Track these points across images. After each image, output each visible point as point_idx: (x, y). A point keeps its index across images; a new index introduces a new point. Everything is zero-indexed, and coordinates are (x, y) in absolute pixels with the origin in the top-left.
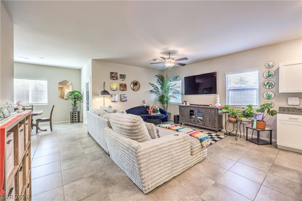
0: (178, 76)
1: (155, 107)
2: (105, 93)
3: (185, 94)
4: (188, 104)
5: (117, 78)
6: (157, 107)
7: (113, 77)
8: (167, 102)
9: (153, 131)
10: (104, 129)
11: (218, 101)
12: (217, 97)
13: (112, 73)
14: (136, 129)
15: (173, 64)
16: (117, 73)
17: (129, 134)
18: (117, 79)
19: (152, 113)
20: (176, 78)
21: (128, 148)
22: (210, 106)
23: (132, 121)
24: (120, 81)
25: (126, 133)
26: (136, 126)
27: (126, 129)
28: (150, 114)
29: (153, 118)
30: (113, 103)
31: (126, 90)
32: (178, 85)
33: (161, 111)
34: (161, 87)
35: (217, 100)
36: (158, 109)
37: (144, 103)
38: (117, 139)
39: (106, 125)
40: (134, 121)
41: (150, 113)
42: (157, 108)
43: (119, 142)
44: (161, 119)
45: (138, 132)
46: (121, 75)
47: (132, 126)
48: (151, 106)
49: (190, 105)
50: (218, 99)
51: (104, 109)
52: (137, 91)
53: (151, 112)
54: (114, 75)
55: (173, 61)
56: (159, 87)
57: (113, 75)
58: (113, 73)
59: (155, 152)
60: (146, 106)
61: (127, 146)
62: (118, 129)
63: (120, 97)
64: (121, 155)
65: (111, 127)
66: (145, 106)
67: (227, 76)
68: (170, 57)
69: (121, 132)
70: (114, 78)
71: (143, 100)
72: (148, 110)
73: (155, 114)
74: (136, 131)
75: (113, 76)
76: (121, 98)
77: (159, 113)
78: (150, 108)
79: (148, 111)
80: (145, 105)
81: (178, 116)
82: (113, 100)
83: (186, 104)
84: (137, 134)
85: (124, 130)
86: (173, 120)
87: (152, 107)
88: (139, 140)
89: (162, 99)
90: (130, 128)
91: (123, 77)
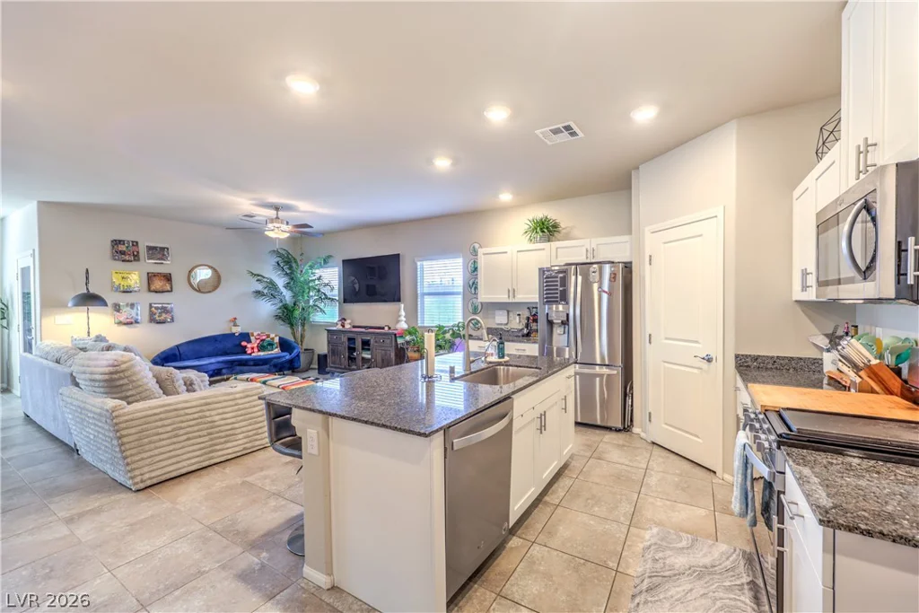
0: (331, 256)
1: (268, 336)
2: (90, 299)
3: (345, 301)
4: (348, 326)
5: (136, 257)
6: (272, 335)
7: (123, 253)
8: (304, 321)
9: (173, 382)
10: (60, 391)
11: (403, 318)
12: (400, 310)
13: (116, 243)
14: (121, 378)
15: (288, 235)
16: (136, 244)
17: (107, 390)
18: (135, 260)
19: (256, 350)
20: (326, 261)
21: (100, 415)
22: (386, 328)
23: (111, 362)
24: (150, 265)
25: (102, 390)
26: (119, 372)
27: (99, 381)
28: (250, 354)
29: (252, 363)
30: (125, 327)
31: (171, 291)
32: (331, 277)
33: (285, 345)
34: (288, 283)
35: (400, 316)
36: (277, 340)
37: (235, 325)
38: (82, 405)
39: (69, 380)
40: (116, 363)
41: (249, 352)
42: (273, 339)
43: (87, 410)
44: (275, 366)
45: (127, 384)
46: (150, 248)
47: (111, 373)
48: (255, 334)
49: (354, 327)
50: (403, 313)
51: (80, 346)
52: (210, 292)
53: (253, 348)
54: (124, 249)
55: (284, 227)
56: (280, 282)
57: (122, 248)
58: (120, 241)
59: (162, 416)
60: (241, 334)
61: (98, 411)
62: (87, 383)
63: (150, 311)
64: (95, 436)
65: (77, 385)
66: (237, 334)
67: (419, 263)
68: (277, 218)
69: (94, 389)
70: (127, 258)
71: (231, 317)
72: (244, 343)
73: (262, 353)
74: (121, 382)
75: (124, 251)
76: (152, 314)
77: (277, 351)
78: (252, 338)
79: (246, 347)
80: (237, 330)
81: (325, 356)
82: (122, 319)
83: (343, 326)
84: (124, 388)
85: (97, 384)
86: (317, 367)
87: (259, 335)
88: (130, 399)
89: (286, 314)
90: (107, 377)
91: (158, 252)
